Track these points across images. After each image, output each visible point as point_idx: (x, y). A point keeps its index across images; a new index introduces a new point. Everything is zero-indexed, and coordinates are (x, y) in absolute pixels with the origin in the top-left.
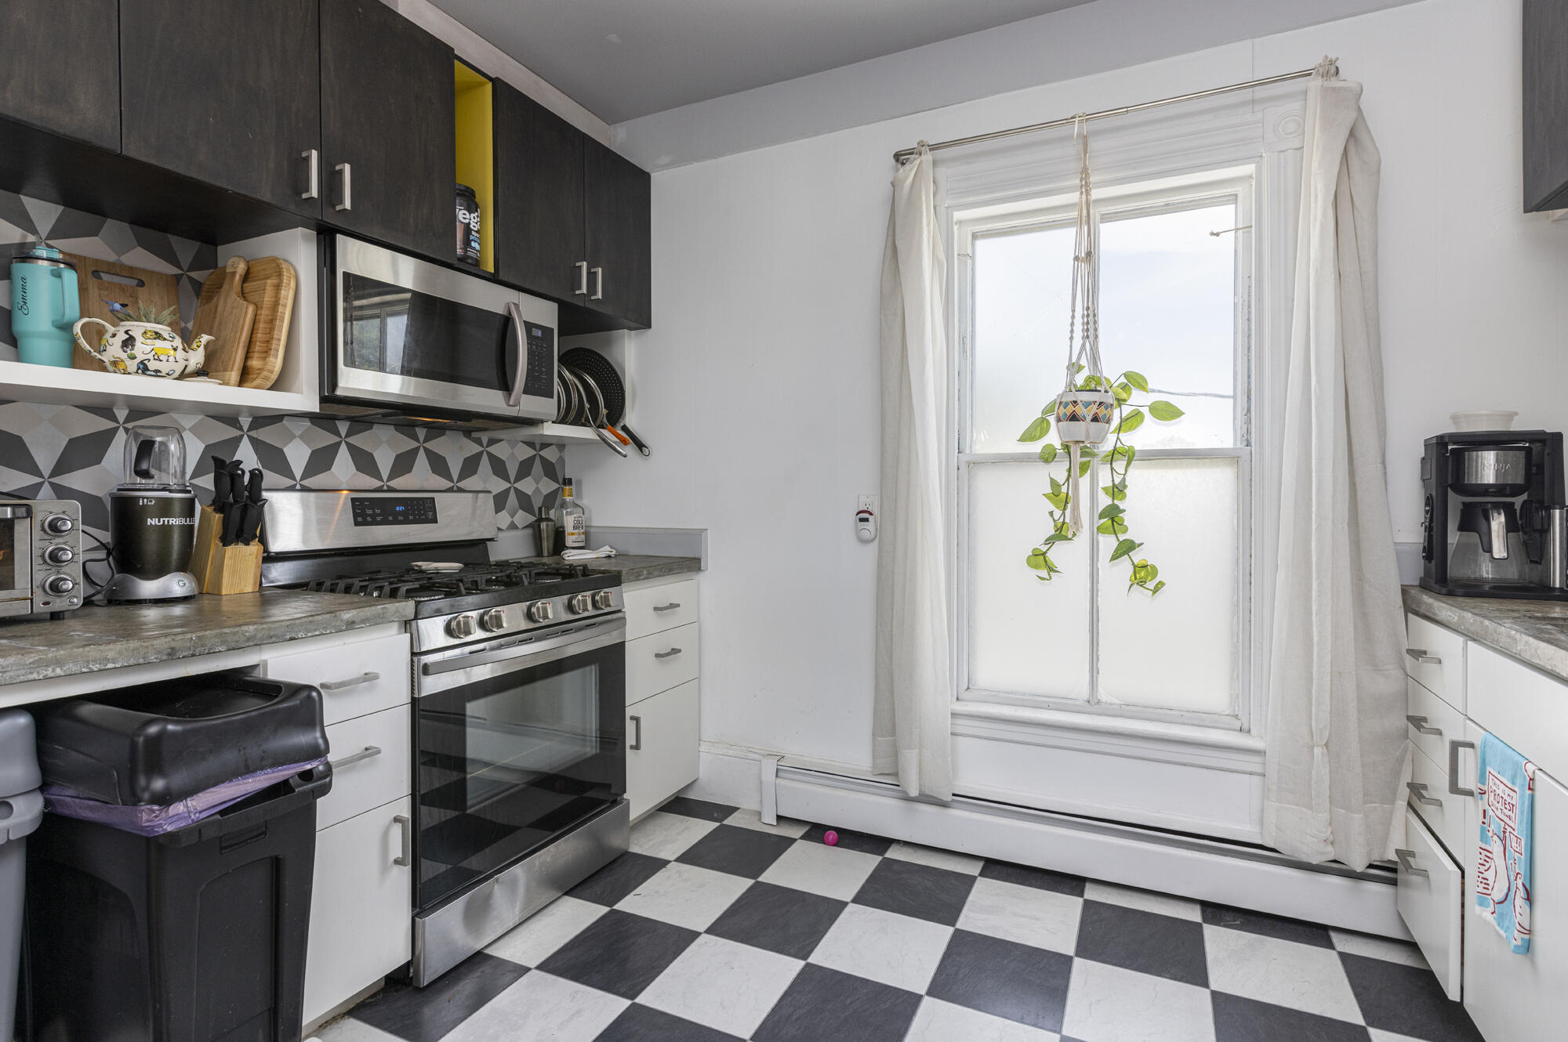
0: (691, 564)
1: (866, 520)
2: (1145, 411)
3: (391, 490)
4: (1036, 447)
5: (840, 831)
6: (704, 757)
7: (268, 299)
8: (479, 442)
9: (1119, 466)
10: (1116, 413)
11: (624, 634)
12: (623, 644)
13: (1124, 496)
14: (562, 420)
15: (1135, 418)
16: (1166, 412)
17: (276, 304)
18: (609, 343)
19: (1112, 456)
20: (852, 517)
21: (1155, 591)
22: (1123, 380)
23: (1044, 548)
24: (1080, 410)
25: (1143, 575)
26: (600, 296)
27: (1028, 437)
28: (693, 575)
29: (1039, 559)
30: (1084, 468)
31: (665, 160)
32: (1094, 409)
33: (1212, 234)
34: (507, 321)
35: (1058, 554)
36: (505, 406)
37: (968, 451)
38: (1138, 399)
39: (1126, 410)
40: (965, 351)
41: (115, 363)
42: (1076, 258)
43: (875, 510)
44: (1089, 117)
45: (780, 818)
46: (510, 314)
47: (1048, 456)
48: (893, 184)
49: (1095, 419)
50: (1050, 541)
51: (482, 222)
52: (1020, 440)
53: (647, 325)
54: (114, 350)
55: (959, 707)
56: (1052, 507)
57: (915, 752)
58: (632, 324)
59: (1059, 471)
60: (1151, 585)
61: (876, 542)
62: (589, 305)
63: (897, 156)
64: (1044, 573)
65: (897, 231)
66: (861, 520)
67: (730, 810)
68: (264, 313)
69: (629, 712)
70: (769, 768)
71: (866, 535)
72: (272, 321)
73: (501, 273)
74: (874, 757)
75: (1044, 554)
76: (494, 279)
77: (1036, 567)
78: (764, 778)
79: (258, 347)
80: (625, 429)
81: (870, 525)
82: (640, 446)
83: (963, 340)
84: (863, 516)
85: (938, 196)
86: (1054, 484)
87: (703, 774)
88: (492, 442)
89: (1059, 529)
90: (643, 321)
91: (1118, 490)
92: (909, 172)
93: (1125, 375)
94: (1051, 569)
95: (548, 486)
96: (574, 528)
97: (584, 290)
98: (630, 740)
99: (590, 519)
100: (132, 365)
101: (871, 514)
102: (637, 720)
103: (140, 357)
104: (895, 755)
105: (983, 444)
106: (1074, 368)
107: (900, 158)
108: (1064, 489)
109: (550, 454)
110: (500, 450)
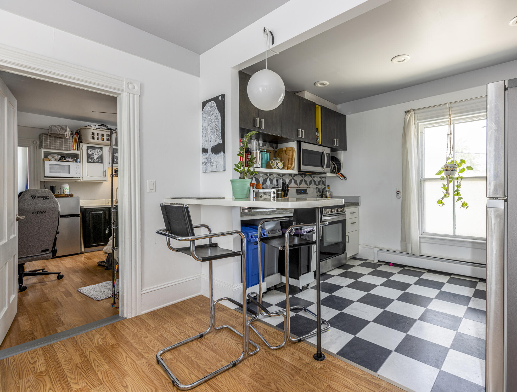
0: (357, 204)
1: (399, 194)
2: (466, 168)
3: (299, 188)
4: (439, 176)
5: (393, 264)
6: (360, 248)
7: (291, 154)
8: (312, 177)
9: (459, 181)
10: (458, 169)
11: (346, 218)
12: (345, 220)
13: (460, 187)
14: (331, 173)
15: (463, 170)
16: (470, 168)
17: (293, 155)
18: (337, 154)
19: (457, 178)
20: (395, 193)
21: (466, 208)
22: (460, 161)
23: (441, 200)
24: (449, 168)
25: (465, 205)
26: (338, 145)
27: (437, 174)
28: (357, 206)
29: (440, 202)
30: (451, 181)
31: (350, 112)
32: (452, 168)
33: (482, 127)
34: (322, 153)
35: (445, 201)
36: (322, 170)
37: (423, 178)
38: (464, 166)
39: (461, 168)
40: (422, 154)
41: (275, 167)
42: (448, 134)
43: (401, 191)
44: (451, 103)
45: (379, 261)
46: (323, 152)
47: (443, 179)
48: (404, 118)
49: (452, 170)
50: (443, 197)
51: (319, 135)
52: (436, 175)
53: (346, 150)
54: (275, 165)
55: (421, 236)
56: (443, 190)
57: (410, 244)
58: (342, 150)
59: (445, 182)
60: (466, 207)
61: (401, 199)
62: (336, 148)
63: (405, 112)
64: (441, 205)
65: (406, 129)
66: (397, 194)
67: (367, 260)
68: (291, 157)
69: (347, 234)
70: (376, 250)
71: (399, 197)
72: (292, 158)
73: (322, 144)
74: (401, 247)
75: (441, 201)
76: (321, 145)
77: (440, 204)
78: (375, 252)
79: (290, 163)
80: (341, 173)
81: (400, 195)
82: (344, 177)
83: (422, 152)
84: (398, 193)
85: (415, 120)
86: (444, 185)
87: (360, 252)
88: (314, 177)
89: (445, 195)
90: (345, 149)
91: (459, 186)
92: (409, 115)
93: (461, 160)
94: (443, 204)
95: (323, 187)
96: (330, 196)
97: (335, 145)
98: (347, 241)
99: (332, 194)
100: (277, 168)
101: (400, 192)
102: (348, 236)
103: (278, 166)
104: (406, 246)
105: (427, 176)
106: (448, 159)
107: (407, 112)
108: (446, 186)
109: (323, 179)
110: (315, 179)
